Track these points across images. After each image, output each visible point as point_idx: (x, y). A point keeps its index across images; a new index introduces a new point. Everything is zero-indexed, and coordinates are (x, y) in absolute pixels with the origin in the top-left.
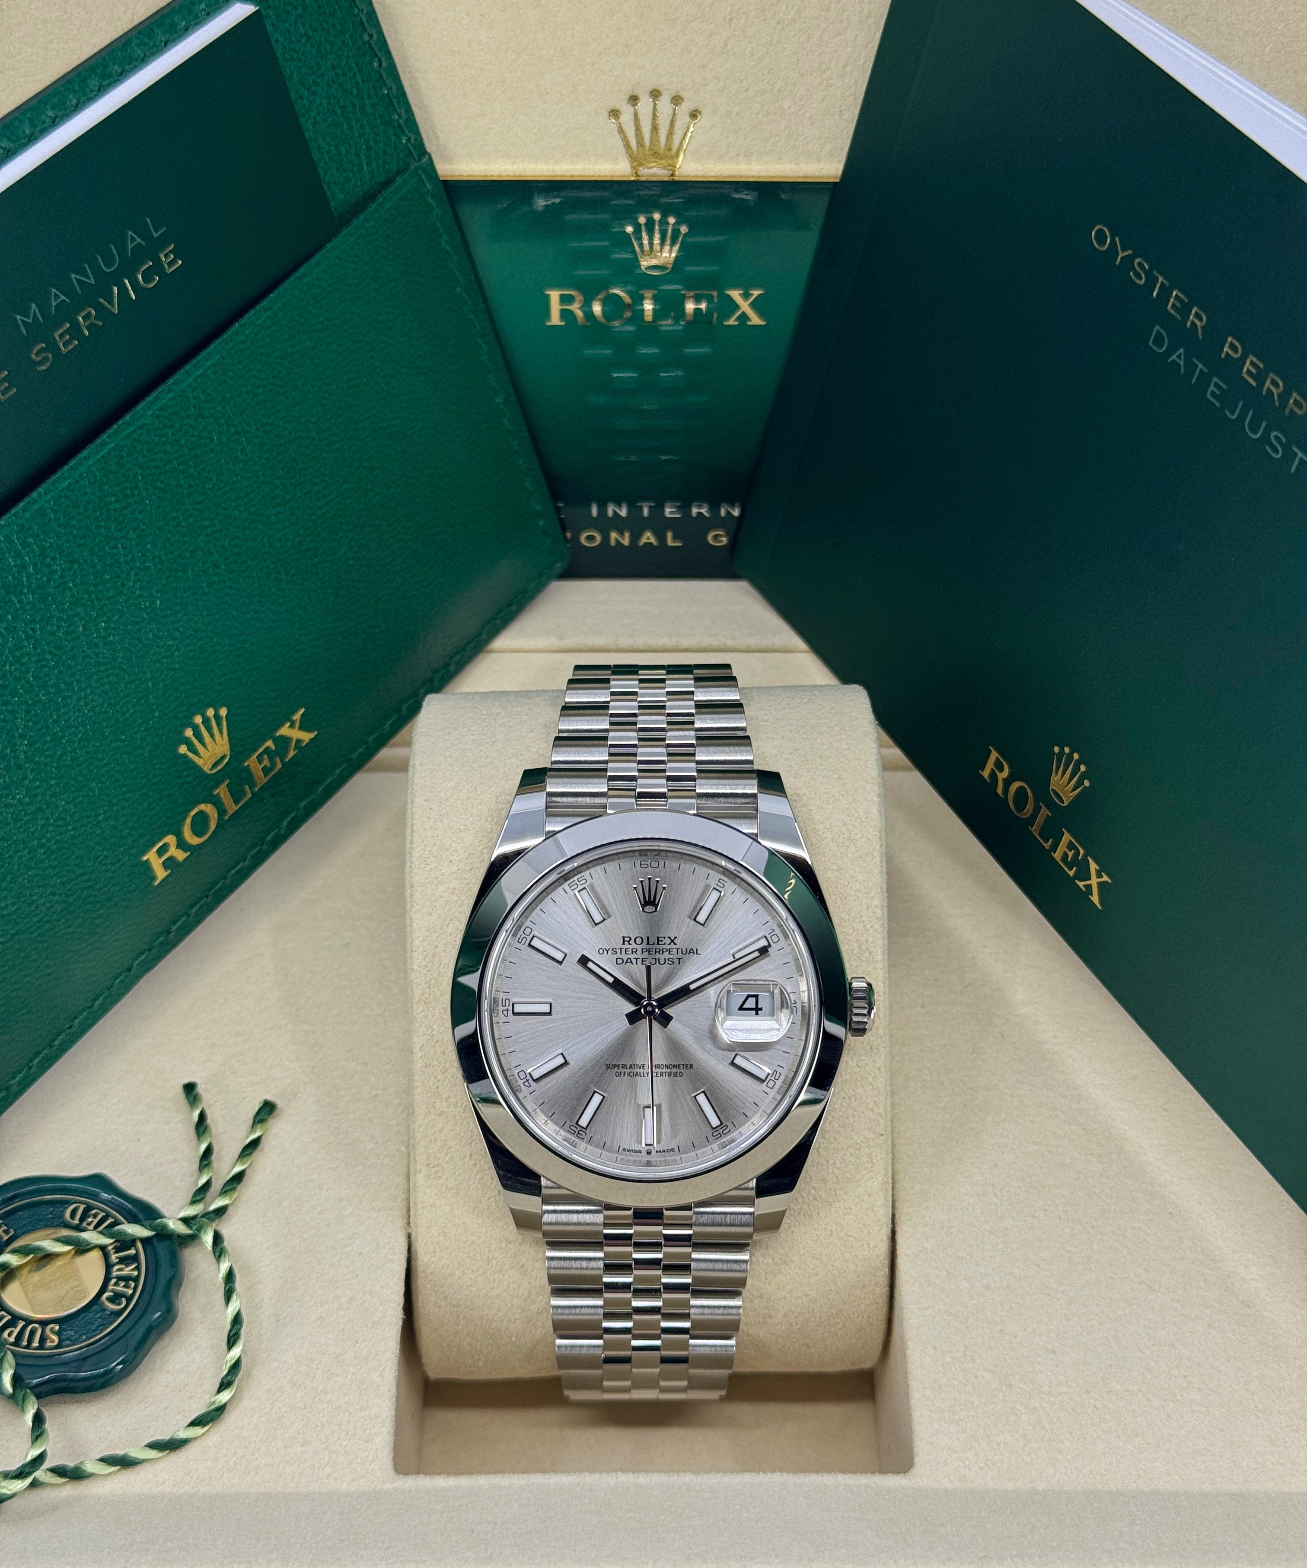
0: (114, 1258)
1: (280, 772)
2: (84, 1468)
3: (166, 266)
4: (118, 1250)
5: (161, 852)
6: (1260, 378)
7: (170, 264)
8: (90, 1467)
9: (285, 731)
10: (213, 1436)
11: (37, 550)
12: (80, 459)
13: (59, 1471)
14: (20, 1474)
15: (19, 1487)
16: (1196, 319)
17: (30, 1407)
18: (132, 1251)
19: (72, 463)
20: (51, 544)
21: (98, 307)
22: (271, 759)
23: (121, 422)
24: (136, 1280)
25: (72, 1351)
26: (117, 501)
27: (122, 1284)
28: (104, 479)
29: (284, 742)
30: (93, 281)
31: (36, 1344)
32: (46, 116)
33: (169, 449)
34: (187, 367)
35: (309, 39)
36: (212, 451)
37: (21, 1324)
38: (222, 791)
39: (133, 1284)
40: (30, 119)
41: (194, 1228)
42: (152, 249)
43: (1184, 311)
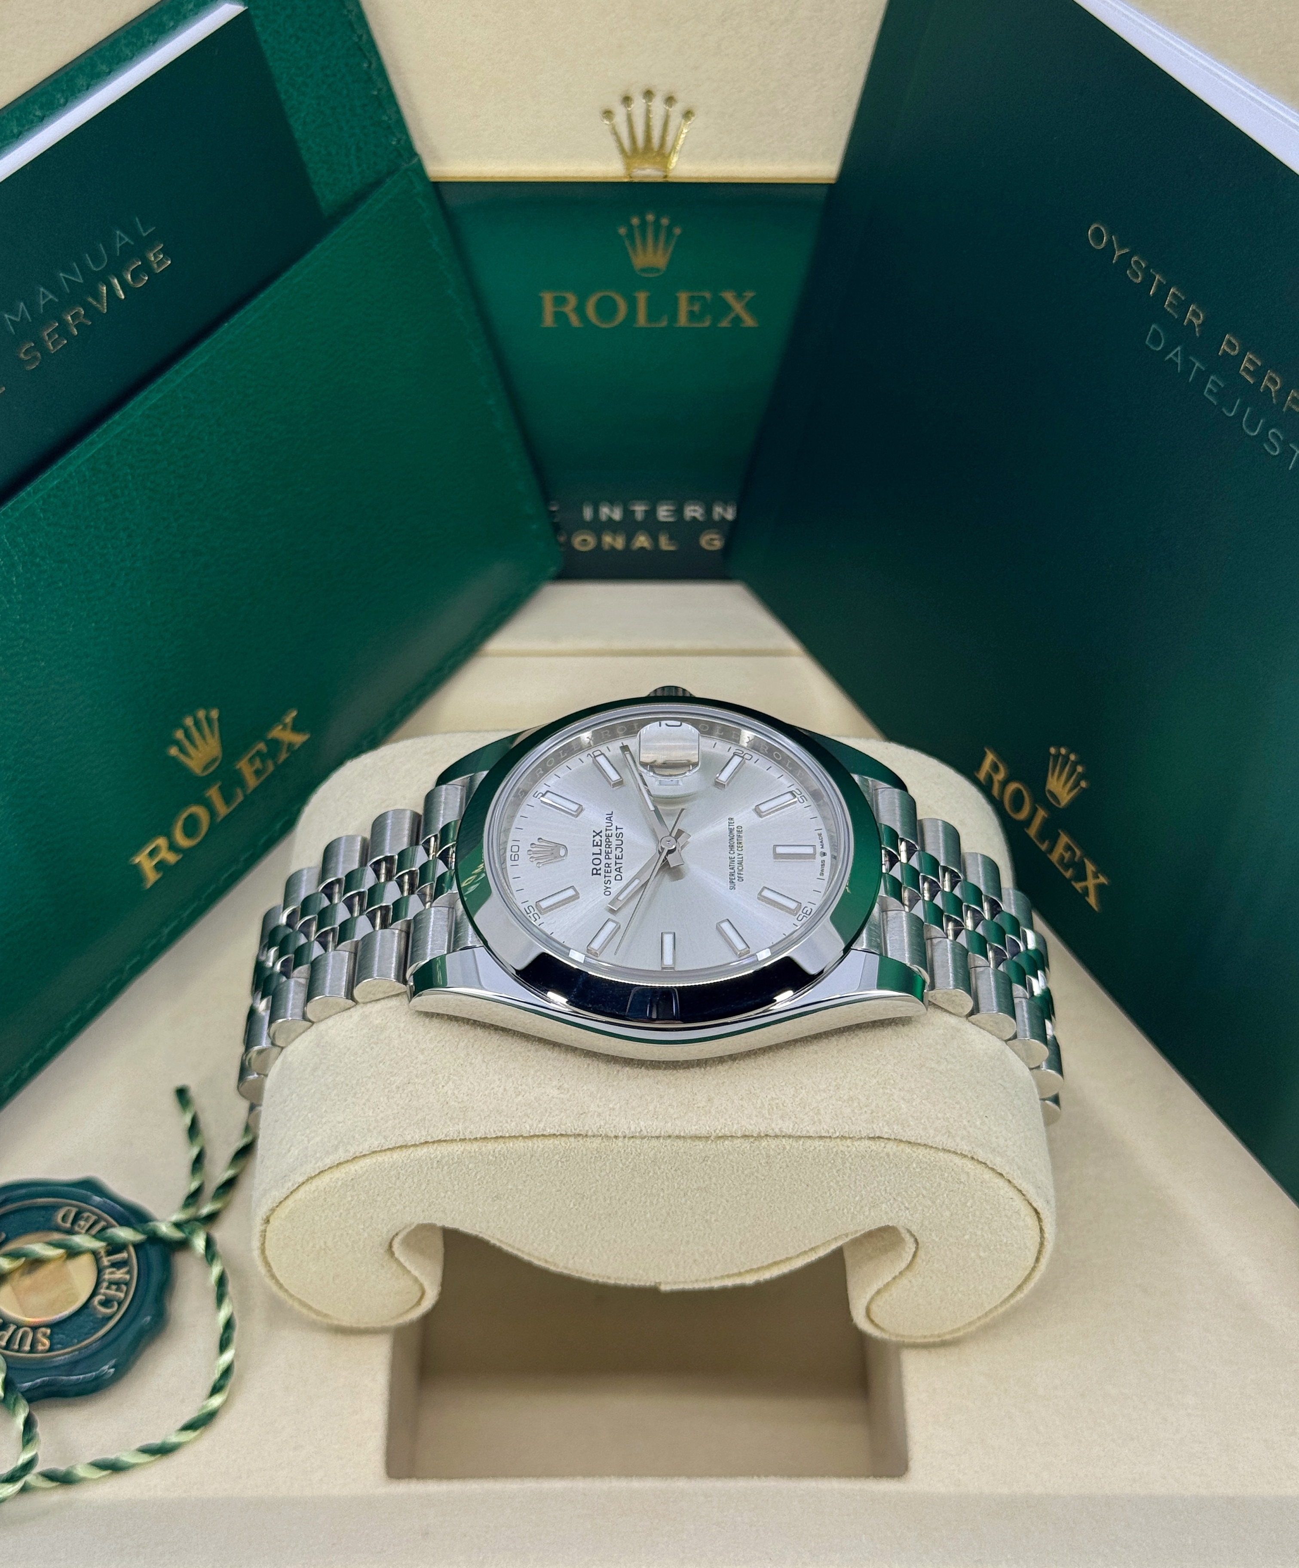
0: (106, 1261)
1: (273, 775)
2: (75, 1472)
3: (155, 266)
4: (109, 1253)
5: (152, 854)
6: (1259, 374)
7: (160, 263)
8: (81, 1471)
9: (277, 733)
10: (206, 1441)
11: (26, 550)
12: (70, 457)
13: (50, 1476)
14: (11, 1478)
15: (10, 1490)
16: (1195, 317)
17: (21, 1411)
18: (124, 1255)
19: (61, 463)
20: (40, 543)
21: (87, 307)
22: (263, 761)
23: (110, 422)
24: (127, 1284)
25: (62, 1355)
26: (106, 501)
27: (114, 1287)
28: (94, 479)
29: (275, 745)
30: (81, 281)
31: (27, 1348)
32: (35, 115)
33: (159, 448)
34: (177, 367)
35: (298, 39)
36: (203, 451)
37: (12, 1328)
38: (214, 793)
39: (124, 1288)
40: (16, 118)
41: (187, 1230)
42: (139, 248)
43: (1182, 307)
